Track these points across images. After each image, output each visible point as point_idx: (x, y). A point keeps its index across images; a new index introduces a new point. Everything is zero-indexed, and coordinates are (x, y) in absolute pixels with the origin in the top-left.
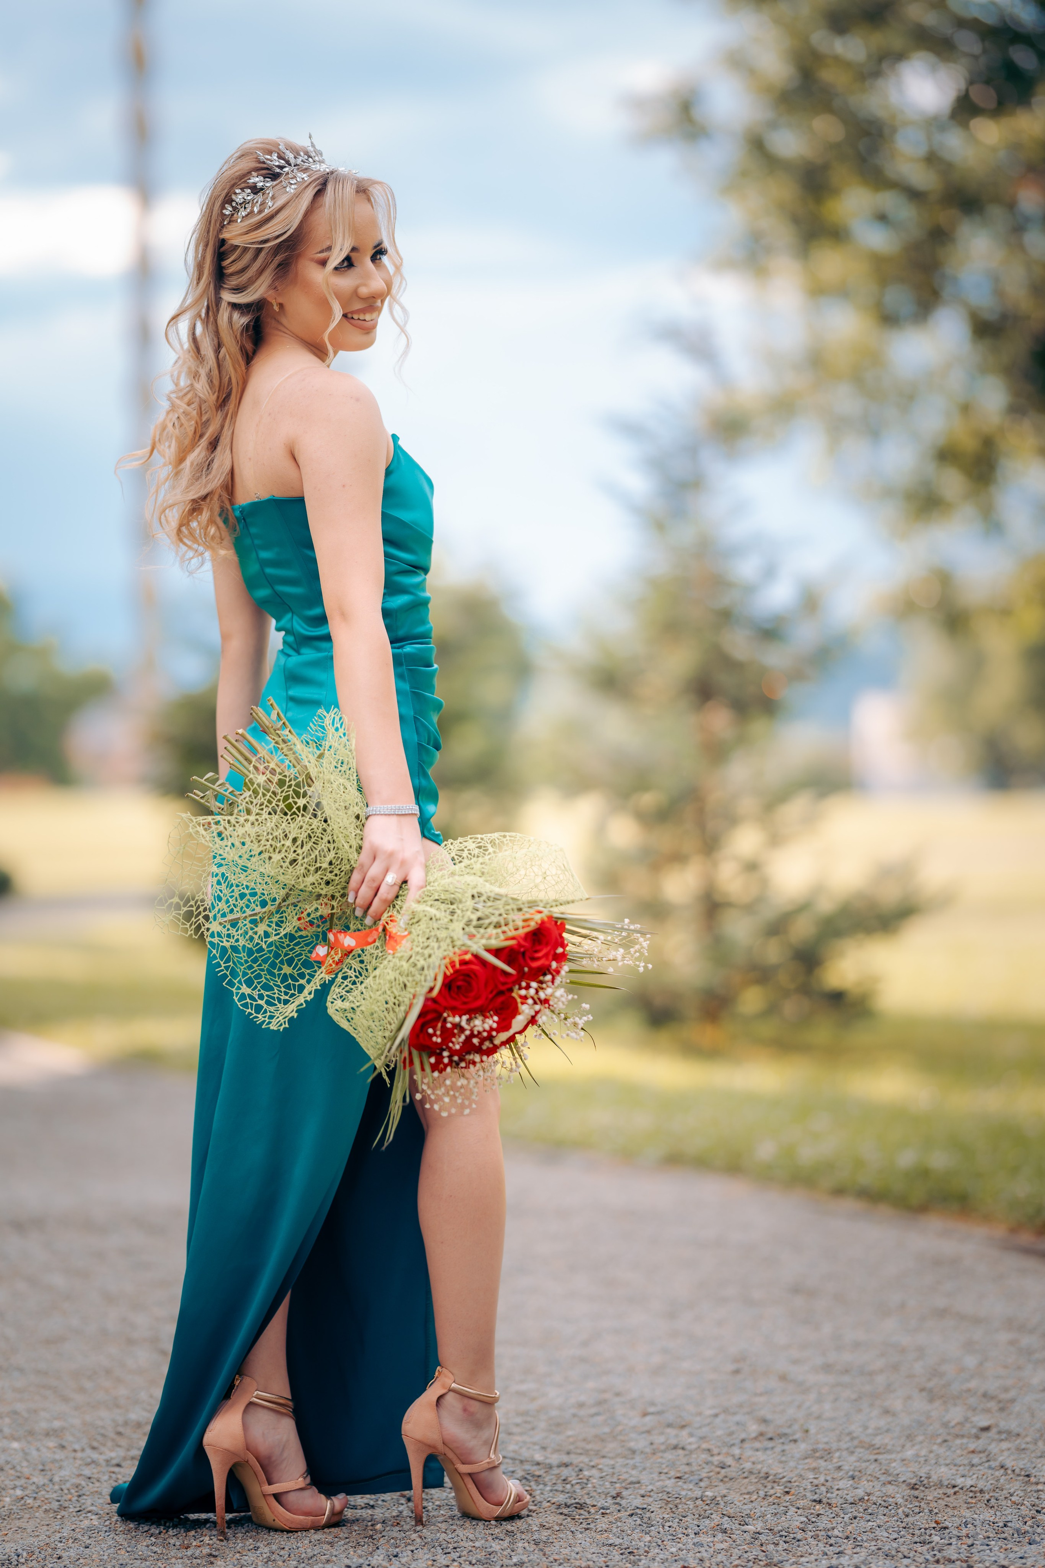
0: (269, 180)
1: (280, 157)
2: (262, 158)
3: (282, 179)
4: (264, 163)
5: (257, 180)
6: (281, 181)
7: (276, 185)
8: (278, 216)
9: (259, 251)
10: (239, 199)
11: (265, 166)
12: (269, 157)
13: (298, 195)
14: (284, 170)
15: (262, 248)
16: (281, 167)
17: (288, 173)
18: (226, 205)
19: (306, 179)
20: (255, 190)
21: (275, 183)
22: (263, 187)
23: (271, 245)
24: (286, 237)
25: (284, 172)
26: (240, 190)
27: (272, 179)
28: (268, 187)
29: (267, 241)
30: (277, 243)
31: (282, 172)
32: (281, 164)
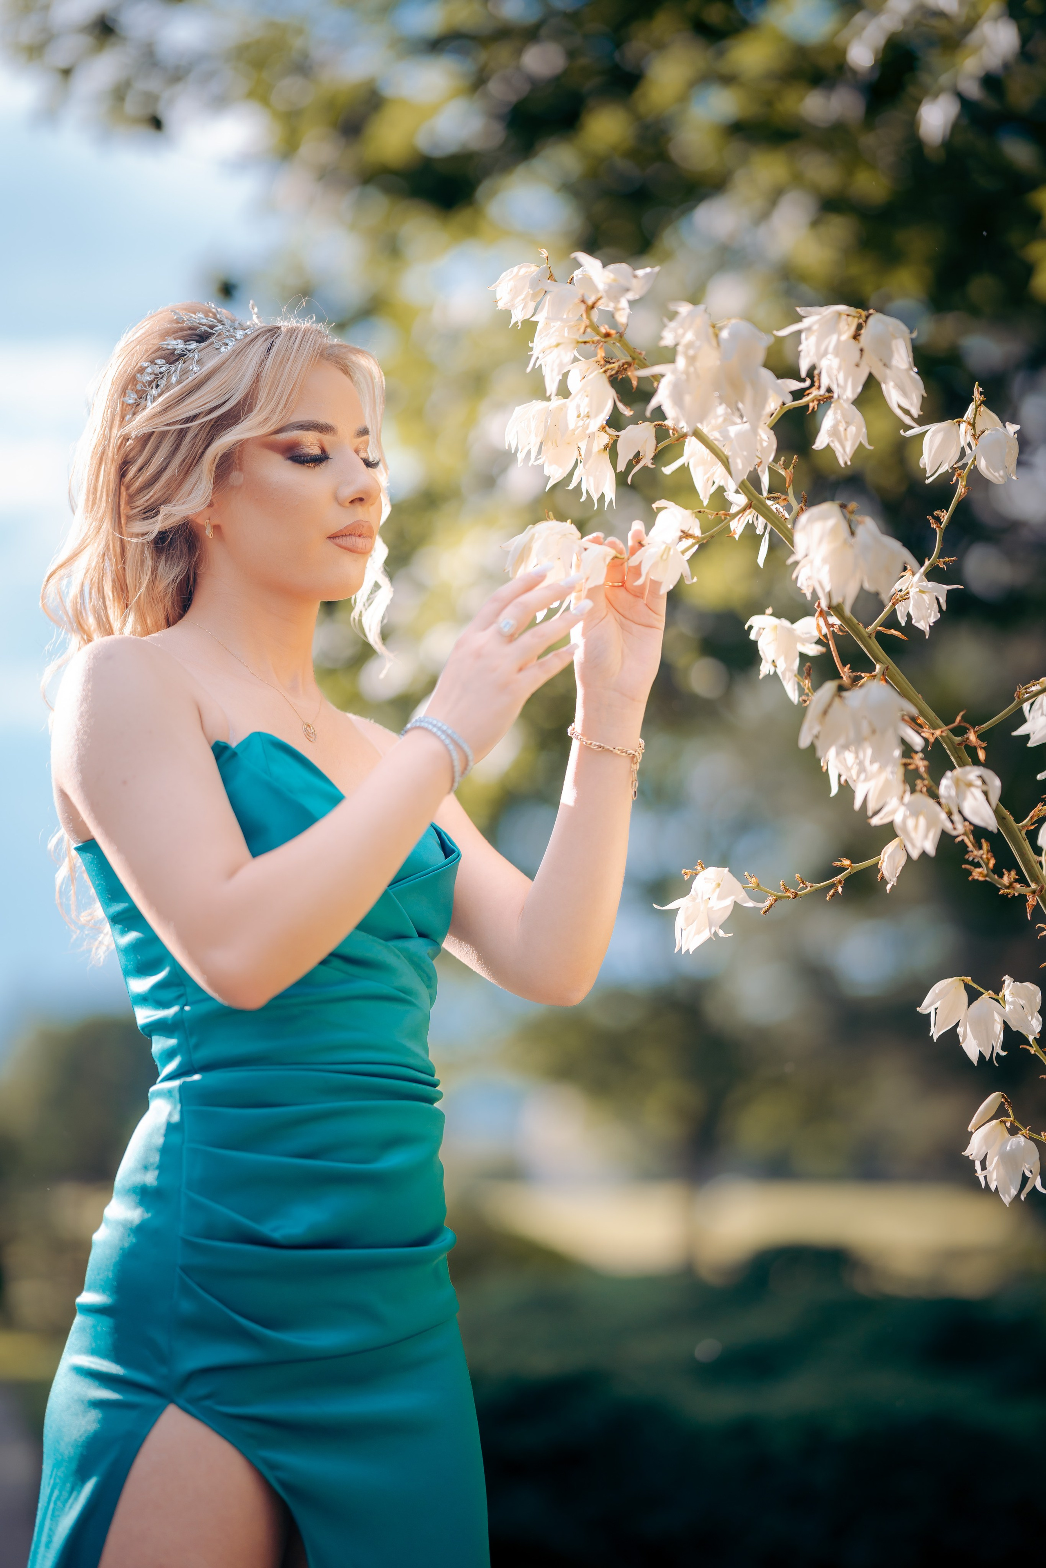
0: (194, 342)
6: (212, 343)
7: (207, 346)
10: (145, 375)
12: (191, 315)
14: (215, 329)
18: (129, 390)
22: (183, 353)
23: (202, 423)
24: (228, 409)
25: (216, 331)
26: (150, 363)
27: (199, 342)
28: (191, 351)
29: (194, 418)
30: (211, 420)
31: (213, 332)
32: (211, 323)
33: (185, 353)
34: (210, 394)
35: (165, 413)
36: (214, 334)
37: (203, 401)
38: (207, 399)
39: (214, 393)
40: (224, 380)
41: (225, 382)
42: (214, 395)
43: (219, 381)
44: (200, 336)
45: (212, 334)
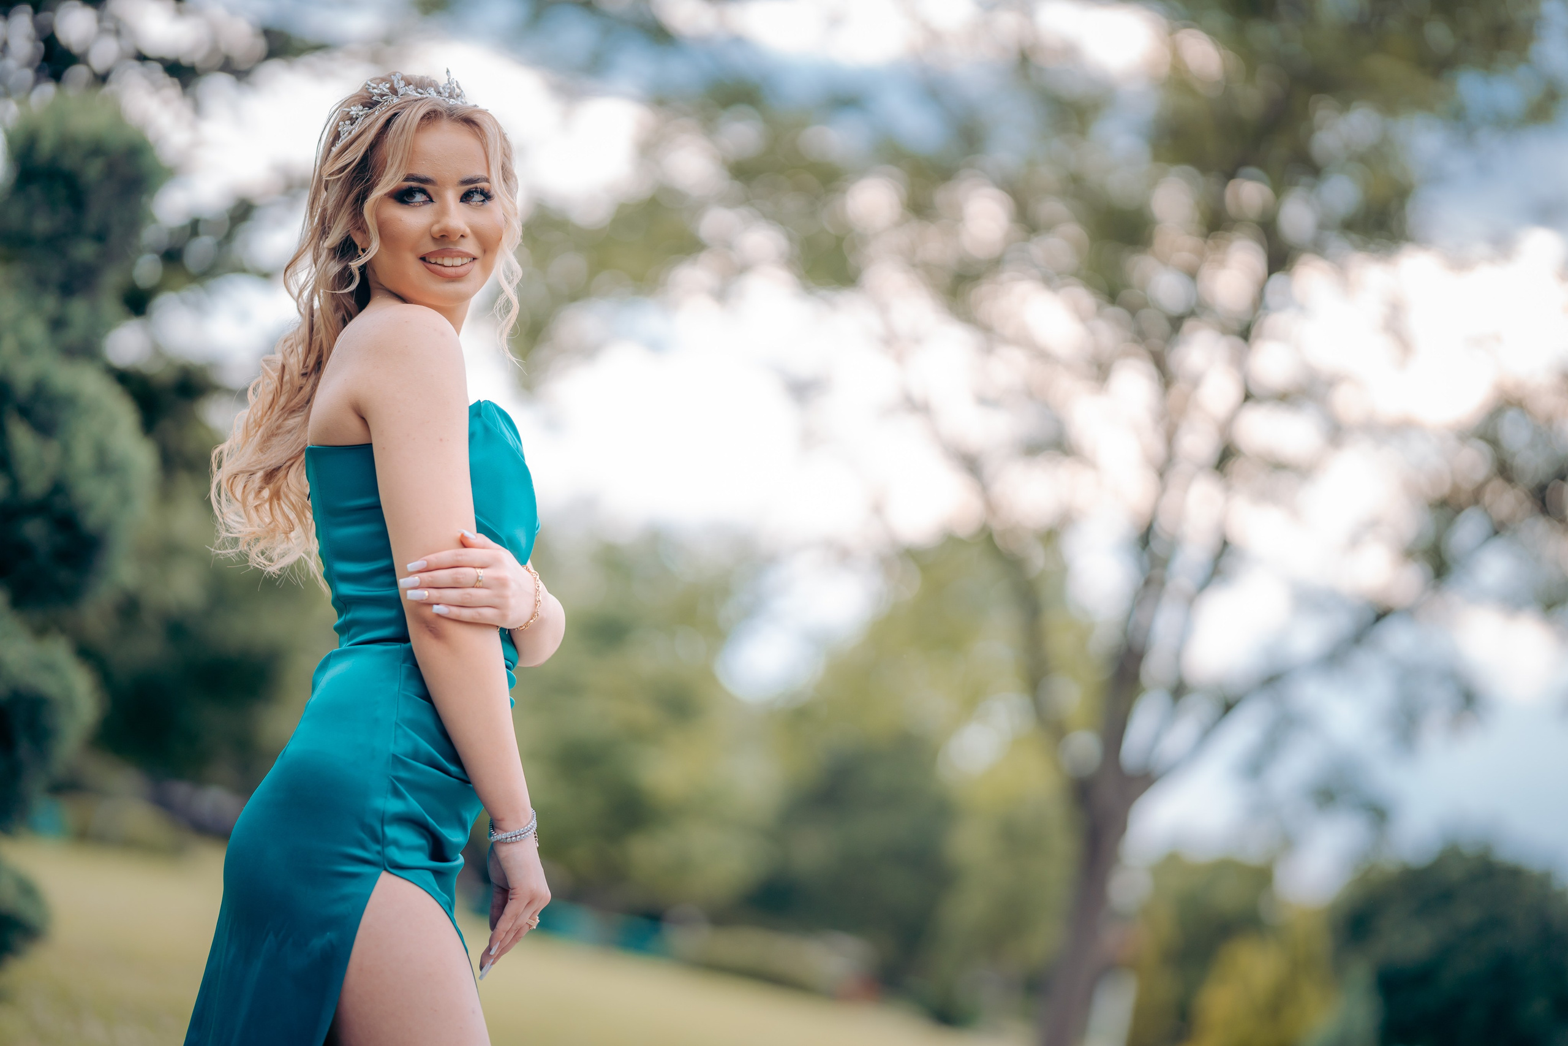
0: (367, 108)
1: (391, 87)
5: (356, 112)
12: (377, 86)
22: (359, 117)
25: (384, 100)
27: (370, 108)
31: (381, 101)
32: (383, 93)
44: (371, 103)
45: (380, 102)
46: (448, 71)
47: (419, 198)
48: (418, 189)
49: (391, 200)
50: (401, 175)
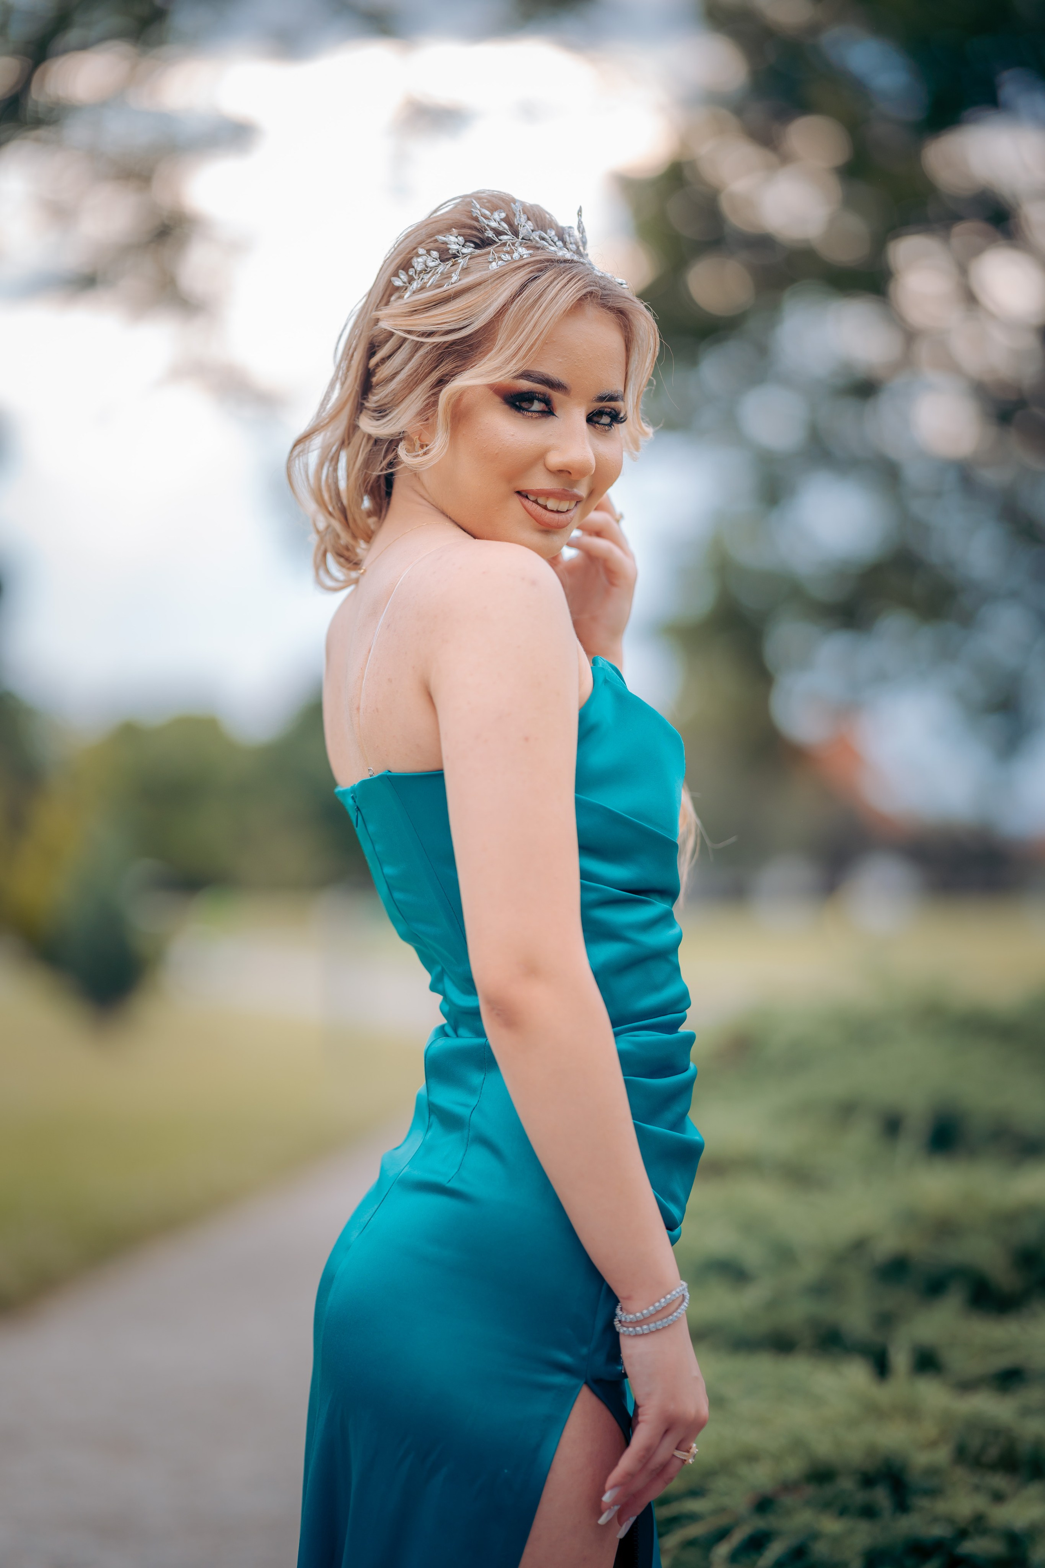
0: (472, 245)
1: (507, 220)
2: (476, 213)
3: (491, 249)
4: (476, 219)
5: (454, 241)
6: (489, 253)
7: (480, 256)
8: (458, 300)
9: (418, 346)
10: (418, 263)
11: (476, 224)
12: (487, 213)
13: (500, 276)
14: (501, 237)
15: (422, 344)
16: (499, 233)
17: (504, 244)
18: (401, 271)
19: (525, 256)
20: (446, 256)
21: (478, 252)
22: (457, 254)
23: (435, 342)
24: (461, 337)
25: (500, 240)
26: (425, 252)
27: (477, 246)
28: (465, 255)
29: (431, 334)
30: (445, 342)
31: (497, 240)
32: (501, 229)
33: (459, 255)
34: (453, 313)
35: (409, 316)
36: (497, 243)
37: (443, 319)
38: (447, 318)
39: (455, 315)
40: (470, 304)
41: (470, 307)
42: (455, 317)
43: (466, 303)
44: (482, 240)
45: (495, 242)
46: (580, 211)
47: (537, 406)
48: (540, 396)
49: (498, 399)
50: (514, 367)
